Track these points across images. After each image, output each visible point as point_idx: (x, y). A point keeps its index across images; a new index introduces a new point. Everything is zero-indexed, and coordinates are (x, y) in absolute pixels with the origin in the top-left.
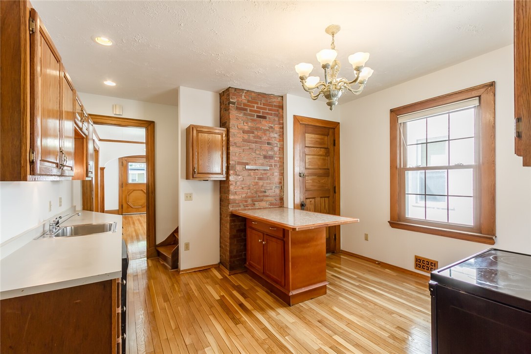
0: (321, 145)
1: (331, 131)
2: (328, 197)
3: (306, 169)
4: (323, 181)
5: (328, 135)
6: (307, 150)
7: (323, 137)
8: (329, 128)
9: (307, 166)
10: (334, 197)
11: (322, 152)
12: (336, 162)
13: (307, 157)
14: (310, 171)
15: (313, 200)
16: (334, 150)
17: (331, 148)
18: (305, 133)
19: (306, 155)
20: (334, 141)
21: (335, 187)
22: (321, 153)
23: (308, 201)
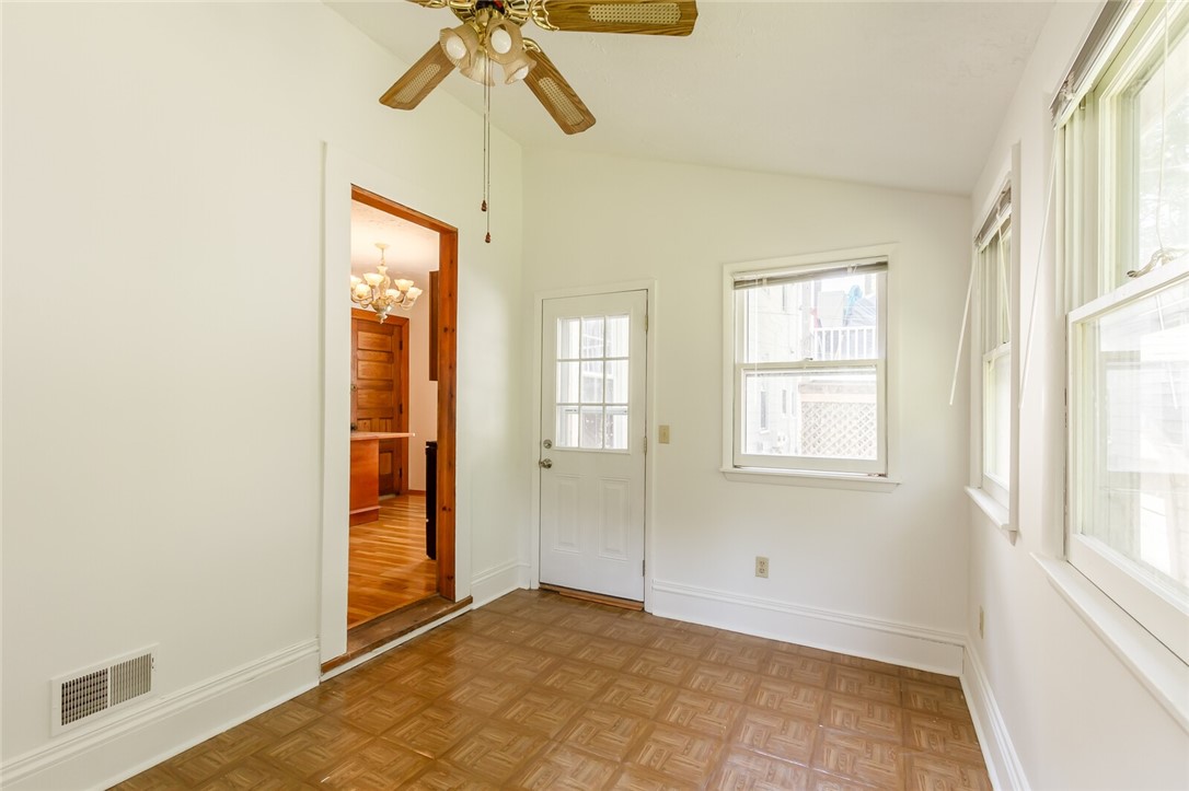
0: (381, 347)
1: (396, 330)
2: (391, 418)
3: (358, 379)
4: (384, 396)
5: (391, 334)
6: (360, 354)
7: (384, 336)
8: (393, 325)
9: (360, 376)
10: (399, 419)
11: (383, 356)
12: (402, 371)
13: (360, 363)
14: (365, 382)
15: (368, 422)
16: (401, 356)
17: (397, 353)
18: (359, 330)
19: (358, 360)
20: (401, 342)
21: (401, 406)
22: (381, 359)
23: (360, 422)
